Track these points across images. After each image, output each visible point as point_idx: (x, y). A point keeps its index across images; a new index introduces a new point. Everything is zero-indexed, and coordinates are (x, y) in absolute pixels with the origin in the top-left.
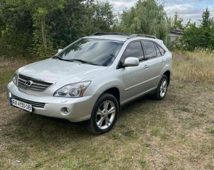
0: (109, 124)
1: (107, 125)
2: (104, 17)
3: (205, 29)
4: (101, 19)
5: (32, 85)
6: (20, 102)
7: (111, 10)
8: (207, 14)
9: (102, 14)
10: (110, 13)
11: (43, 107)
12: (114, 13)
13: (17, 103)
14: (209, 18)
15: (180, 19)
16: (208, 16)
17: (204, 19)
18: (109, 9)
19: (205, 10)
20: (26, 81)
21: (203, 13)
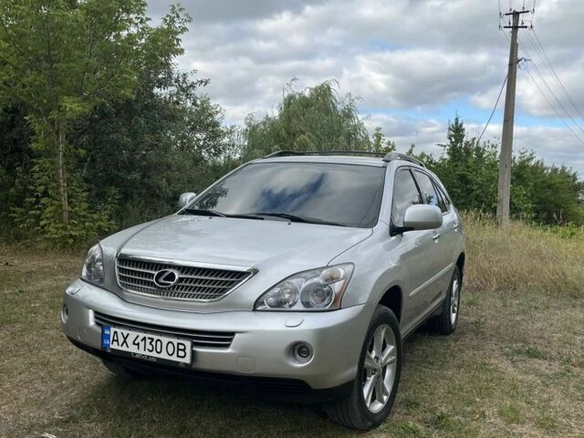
0: (385, 398)
1: (382, 401)
2: (198, 135)
3: (456, 166)
4: (190, 141)
5: (181, 280)
6: (142, 335)
7: (217, 117)
8: (457, 131)
9: (193, 129)
10: (216, 124)
11: (227, 346)
12: (224, 125)
13: (130, 341)
14: (464, 139)
15: (389, 143)
16: (463, 136)
17: (452, 142)
18: (210, 115)
19: (453, 122)
20: (156, 273)
21: (450, 129)
